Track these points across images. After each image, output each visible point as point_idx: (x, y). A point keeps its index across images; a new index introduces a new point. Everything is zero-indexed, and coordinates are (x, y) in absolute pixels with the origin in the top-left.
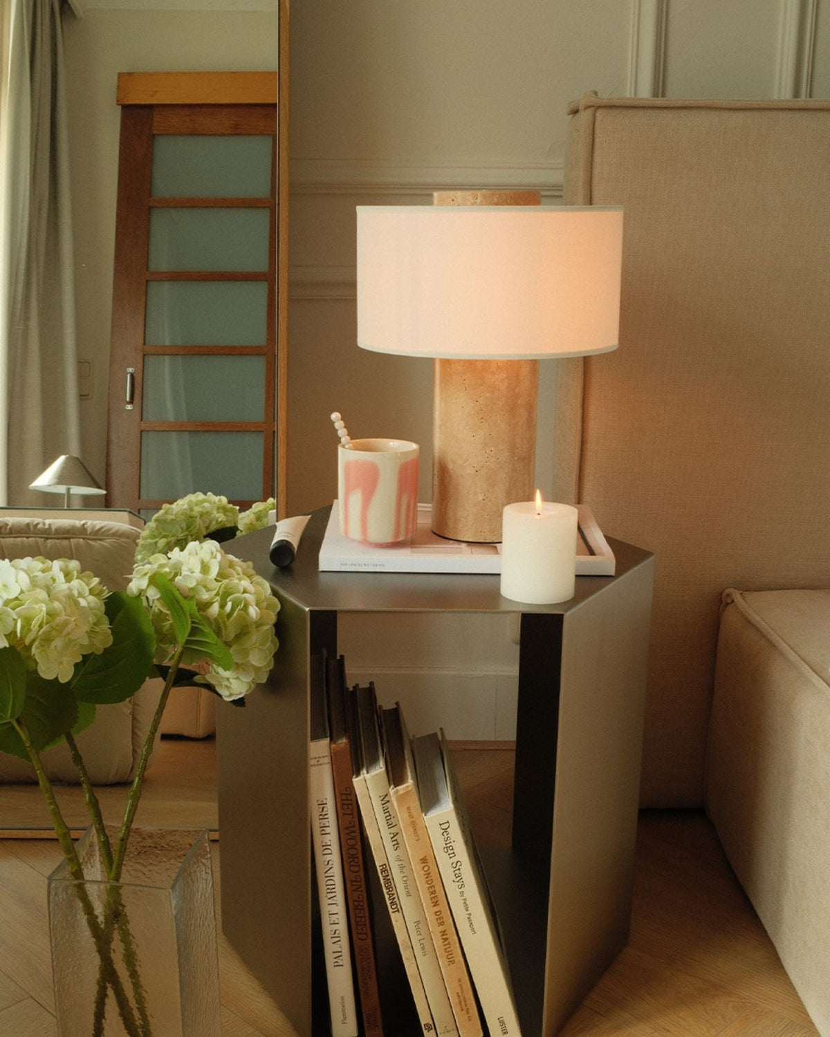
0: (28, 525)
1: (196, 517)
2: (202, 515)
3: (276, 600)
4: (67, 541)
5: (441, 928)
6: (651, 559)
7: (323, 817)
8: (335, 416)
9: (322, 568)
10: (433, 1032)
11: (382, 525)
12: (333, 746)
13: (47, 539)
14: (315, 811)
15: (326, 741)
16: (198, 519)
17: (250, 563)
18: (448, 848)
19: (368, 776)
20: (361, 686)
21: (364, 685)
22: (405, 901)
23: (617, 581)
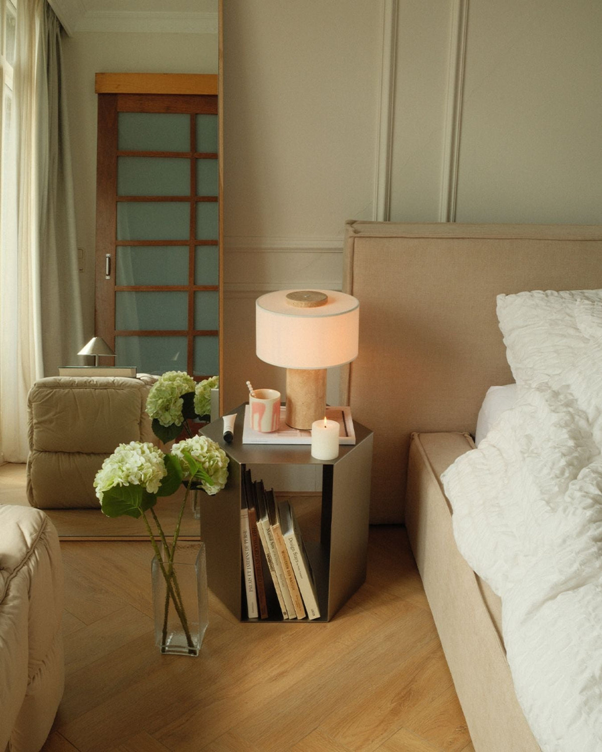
0: (85, 382)
1: (175, 388)
2: (178, 387)
3: (228, 458)
4: (106, 390)
5: (289, 577)
6: (372, 433)
7: (245, 537)
8: (248, 383)
9: (244, 442)
10: (287, 615)
11: (266, 424)
12: (249, 511)
13: (96, 389)
14: (242, 535)
15: (246, 510)
16: (176, 389)
17: (217, 443)
18: (292, 548)
19: (262, 522)
20: (257, 482)
21: (259, 481)
22: (276, 567)
23: (357, 446)
